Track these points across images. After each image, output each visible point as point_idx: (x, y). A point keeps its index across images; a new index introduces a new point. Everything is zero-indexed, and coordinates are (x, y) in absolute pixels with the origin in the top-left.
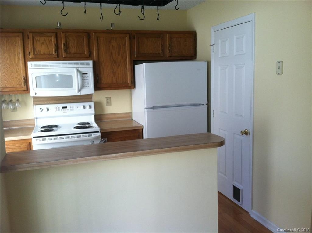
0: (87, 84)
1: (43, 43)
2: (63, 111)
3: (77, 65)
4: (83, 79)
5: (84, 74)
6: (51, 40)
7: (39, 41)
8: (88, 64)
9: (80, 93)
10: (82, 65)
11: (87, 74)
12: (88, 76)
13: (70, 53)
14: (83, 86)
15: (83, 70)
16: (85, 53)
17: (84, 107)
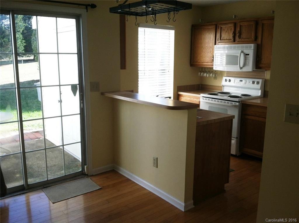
0: (248, 63)
1: (227, 31)
2: (239, 83)
3: (242, 47)
4: (245, 59)
5: (247, 55)
6: (232, 29)
7: (225, 30)
8: (251, 47)
9: (241, 70)
10: (247, 47)
11: (248, 55)
12: (249, 57)
13: (242, 38)
14: (245, 65)
15: (246, 52)
16: (253, 37)
17: (253, 83)
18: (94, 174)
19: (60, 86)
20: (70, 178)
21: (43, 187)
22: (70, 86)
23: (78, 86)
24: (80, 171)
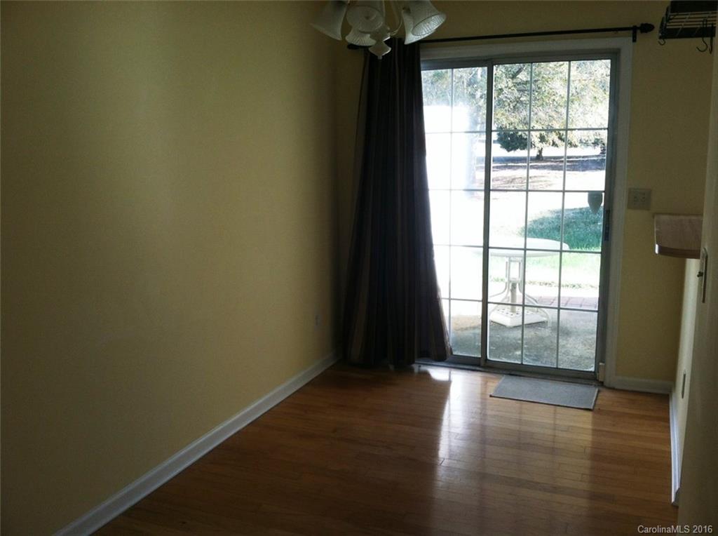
18: (617, 387)
19: (564, 191)
20: (569, 377)
21: (508, 373)
22: (587, 194)
23: (603, 194)
24: (591, 372)
